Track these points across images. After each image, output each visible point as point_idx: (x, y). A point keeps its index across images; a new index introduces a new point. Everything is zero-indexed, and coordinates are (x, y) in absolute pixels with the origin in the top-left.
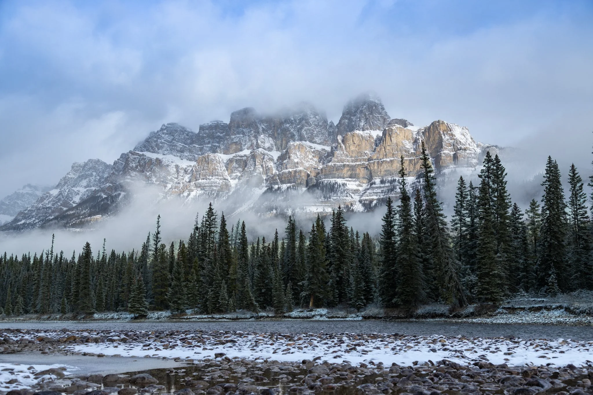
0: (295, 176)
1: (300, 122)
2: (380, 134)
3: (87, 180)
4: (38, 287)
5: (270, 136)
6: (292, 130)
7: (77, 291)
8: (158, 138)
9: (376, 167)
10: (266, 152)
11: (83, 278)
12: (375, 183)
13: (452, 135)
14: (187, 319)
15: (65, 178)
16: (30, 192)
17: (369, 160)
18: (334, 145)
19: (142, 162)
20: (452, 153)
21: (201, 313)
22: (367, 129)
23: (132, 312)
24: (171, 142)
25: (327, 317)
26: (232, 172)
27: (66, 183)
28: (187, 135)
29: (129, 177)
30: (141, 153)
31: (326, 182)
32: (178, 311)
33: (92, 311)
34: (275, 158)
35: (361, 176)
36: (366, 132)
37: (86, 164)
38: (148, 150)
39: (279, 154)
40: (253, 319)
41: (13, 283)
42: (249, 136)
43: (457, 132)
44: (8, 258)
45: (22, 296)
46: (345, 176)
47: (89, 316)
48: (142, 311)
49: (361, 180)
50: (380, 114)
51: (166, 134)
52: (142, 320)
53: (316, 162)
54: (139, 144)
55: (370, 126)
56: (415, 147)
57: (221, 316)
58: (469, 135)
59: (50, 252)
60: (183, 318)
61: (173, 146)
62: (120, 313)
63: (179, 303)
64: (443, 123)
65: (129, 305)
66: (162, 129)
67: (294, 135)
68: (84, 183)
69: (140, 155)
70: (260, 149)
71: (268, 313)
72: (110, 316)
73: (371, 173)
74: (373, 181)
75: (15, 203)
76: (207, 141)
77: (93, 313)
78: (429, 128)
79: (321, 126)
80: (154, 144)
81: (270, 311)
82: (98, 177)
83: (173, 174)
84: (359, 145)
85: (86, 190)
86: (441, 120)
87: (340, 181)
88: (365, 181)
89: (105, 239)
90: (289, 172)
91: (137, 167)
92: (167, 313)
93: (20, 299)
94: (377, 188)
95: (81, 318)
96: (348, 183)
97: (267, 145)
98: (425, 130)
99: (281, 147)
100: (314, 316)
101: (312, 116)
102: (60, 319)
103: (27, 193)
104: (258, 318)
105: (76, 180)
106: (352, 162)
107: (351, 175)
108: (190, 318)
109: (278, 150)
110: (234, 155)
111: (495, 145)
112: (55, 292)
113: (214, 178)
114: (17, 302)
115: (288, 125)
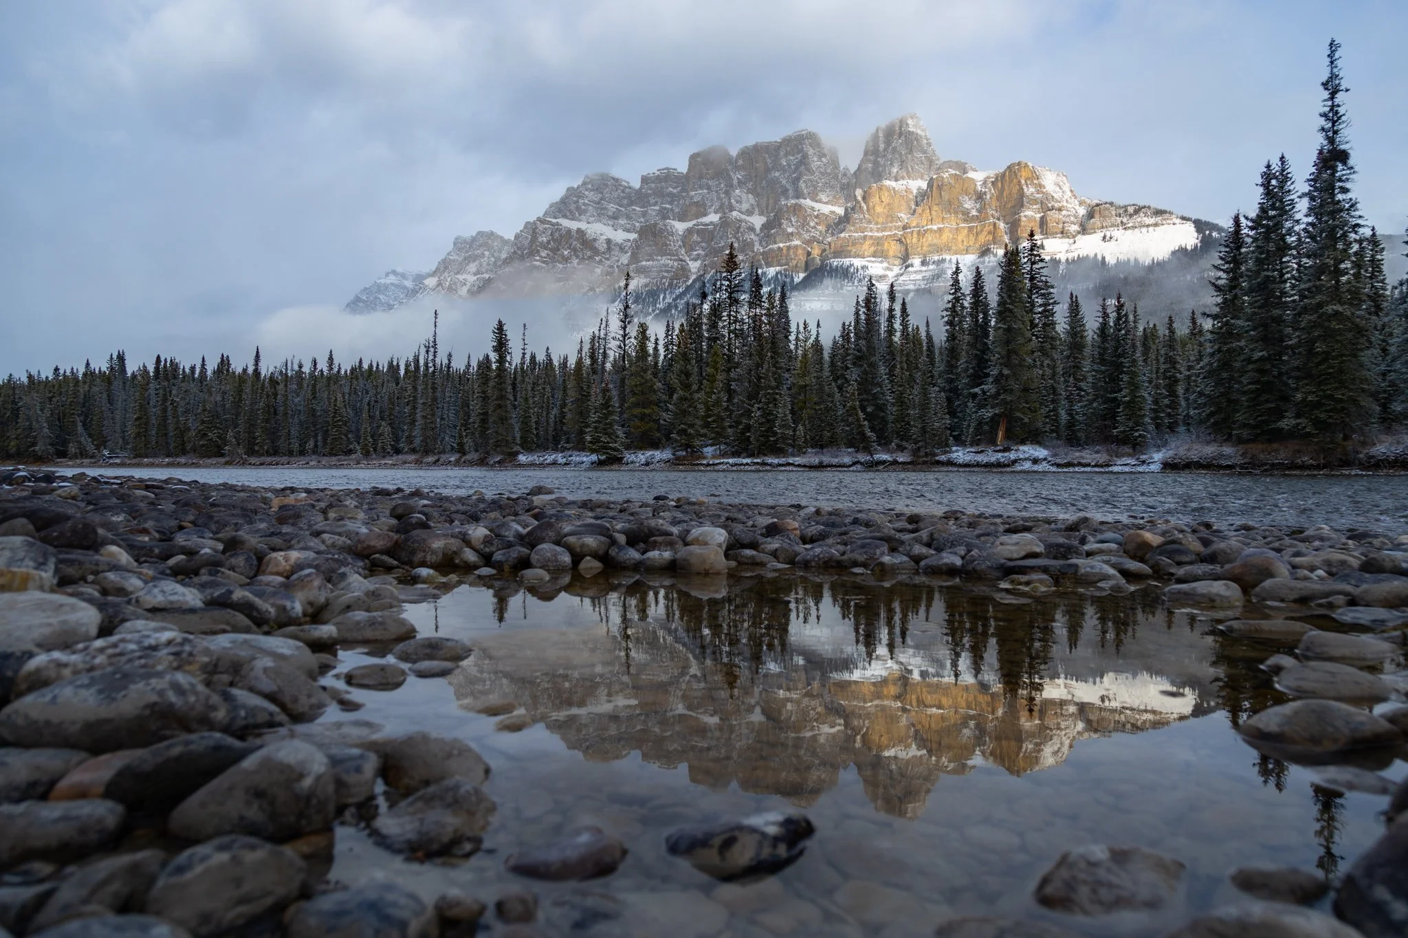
0: (788, 254)
1: (797, 168)
2: (924, 185)
3: (477, 263)
4: (415, 408)
5: (749, 191)
6: (784, 182)
7: (486, 414)
8: (579, 197)
9: (915, 240)
10: (743, 217)
11: (495, 387)
12: (912, 265)
13: (1041, 186)
14: (708, 465)
15: (444, 261)
16: (396, 282)
17: (905, 228)
18: (849, 205)
19: (557, 235)
20: (1038, 216)
21: (736, 454)
22: (903, 178)
23: (593, 451)
24: (598, 203)
25: (1052, 465)
26: (692, 250)
27: (446, 268)
28: (623, 192)
29: (538, 258)
30: (554, 221)
31: (835, 263)
32: (686, 450)
33: (515, 449)
34: (758, 227)
35: (891, 253)
36: (901, 182)
37: (474, 239)
38: (565, 217)
39: (763, 220)
40: (859, 466)
41: (372, 403)
42: (717, 192)
43: (1049, 181)
44: (365, 366)
45: (390, 424)
46: (866, 253)
47: (509, 460)
48: (615, 450)
49: (891, 260)
50: (924, 152)
51: (593, 190)
52: (615, 467)
53: (821, 232)
54: (551, 206)
55: (908, 173)
56: (978, 206)
57: (783, 461)
58: (1067, 185)
59: (431, 344)
60: (698, 464)
61: (602, 209)
62: (570, 453)
63: (690, 434)
64: (1026, 166)
65: (588, 438)
66: (584, 183)
67: (787, 190)
68: (473, 267)
69: (553, 225)
70: (735, 213)
71: (894, 455)
72: (550, 458)
73: (907, 249)
74: (910, 262)
75: (376, 298)
76: (652, 201)
77: (517, 453)
78: (1003, 175)
79: (830, 174)
80: (573, 207)
81: (901, 449)
82: (493, 259)
83: (604, 253)
84: (889, 204)
85: (475, 278)
86: (1024, 160)
87: (857, 262)
88: (897, 262)
89: (525, 325)
90: (779, 248)
91: (548, 242)
92: (666, 454)
93: (385, 429)
94: (915, 272)
95: (495, 463)
96: (870, 265)
97: (745, 206)
98: (996, 179)
99: (767, 209)
100: (1015, 462)
101: (815, 159)
102: (457, 464)
103: (392, 284)
104: (872, 466)
105: (461, 264)
106: (878, 231)
107: (875, 252)
108: (713, 465)
109: (761, 214)
110: (694, 222)
111: (1108, 201)
112: (445, 416)
113: (664, 258)
114: (381, 435)
115: (777, 174)
